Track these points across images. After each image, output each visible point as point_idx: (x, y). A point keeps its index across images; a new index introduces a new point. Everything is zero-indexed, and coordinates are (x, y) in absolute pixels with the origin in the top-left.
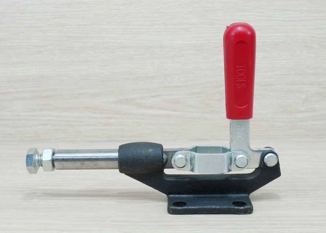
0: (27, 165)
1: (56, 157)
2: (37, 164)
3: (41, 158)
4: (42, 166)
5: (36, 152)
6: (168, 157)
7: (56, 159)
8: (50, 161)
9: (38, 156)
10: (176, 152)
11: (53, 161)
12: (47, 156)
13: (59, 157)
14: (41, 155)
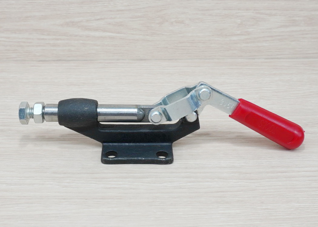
0: (20, 118)
1: (46, 111)
2: (28, 117)
3: (32, 111)
4: (33, 118)
5: (28, 106)
6: (145, 113)
7: (46, 113)
8: (40, 115)
9: (30, 110)
10: (152, 108)
11: (43, 114)
12: (38, 110)
13: (48, 111)
14: (32, 109)
